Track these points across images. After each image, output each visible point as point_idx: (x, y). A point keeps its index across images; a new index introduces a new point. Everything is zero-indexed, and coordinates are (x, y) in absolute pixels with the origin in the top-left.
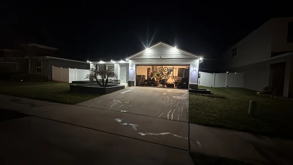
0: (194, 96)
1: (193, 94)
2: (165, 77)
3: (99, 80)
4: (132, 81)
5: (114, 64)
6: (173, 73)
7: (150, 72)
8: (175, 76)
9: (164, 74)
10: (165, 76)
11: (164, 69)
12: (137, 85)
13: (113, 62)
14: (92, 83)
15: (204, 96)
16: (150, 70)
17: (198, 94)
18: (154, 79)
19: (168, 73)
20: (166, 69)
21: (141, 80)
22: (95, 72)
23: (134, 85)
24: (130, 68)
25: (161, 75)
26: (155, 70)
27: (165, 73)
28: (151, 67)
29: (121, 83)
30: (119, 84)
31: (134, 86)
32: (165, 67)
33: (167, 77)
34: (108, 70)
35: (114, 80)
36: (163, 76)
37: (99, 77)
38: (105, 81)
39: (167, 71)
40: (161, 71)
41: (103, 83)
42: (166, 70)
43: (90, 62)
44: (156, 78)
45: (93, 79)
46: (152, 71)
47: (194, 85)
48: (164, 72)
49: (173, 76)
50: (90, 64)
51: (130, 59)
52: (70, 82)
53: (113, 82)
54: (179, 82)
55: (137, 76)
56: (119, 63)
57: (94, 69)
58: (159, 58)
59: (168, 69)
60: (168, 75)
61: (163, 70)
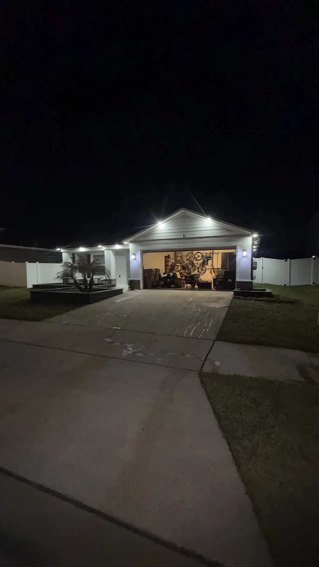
0: (242, 302)
1: (239, 299)
2: (198, 271)
3: (80, 282)
4: (137, 280)
5: (103, 251)
6: (212, 262)
7: (170, 264)
8: (215, 267)
9: (196, 265)
10: (198, 268)
11: (196, 256)
12: (145, 287)
13: (101, 248)
14: (67, 286)
15: (259, 300)
16: (169, 260)
17: (249, 298)
18: (175, 275)
19: (204, 263)
20: (199, 256)
21: (153, 278)
22: (70, 267)
23: (140, 287)
24: (132, 257)
25: (190, 267)
26: (179, 258)
27: (198, 263)
28: (172, 254)
29: (117, 285)
30: (114, 286)
31: (140, 289)
32: (197, 253)
33: (202, 270)
34: (94, 261)
35: (106, 280)
36: (195, 270)
37: (79, 276)
38: (88, 282)
39: (202, 260)
40: (189, 260)
41: (86, 286)
42: (199, 258)
43: (62, 251)
44: (181, 273)
45: (68, 279)
46: (173, 261)
47: (244, 282)
48: (195, 262)
49: (213, 268)
50: (62, 253)
51: (131, 242)
52: (30, 286)
53: (104, 283)
54: (220, 279)
55: (145, 271)
56: (113, 250)
57: (70, 263)
58: (182, 237)
59: (203, 256)
60: (203, 266)
61: (195, 258)
